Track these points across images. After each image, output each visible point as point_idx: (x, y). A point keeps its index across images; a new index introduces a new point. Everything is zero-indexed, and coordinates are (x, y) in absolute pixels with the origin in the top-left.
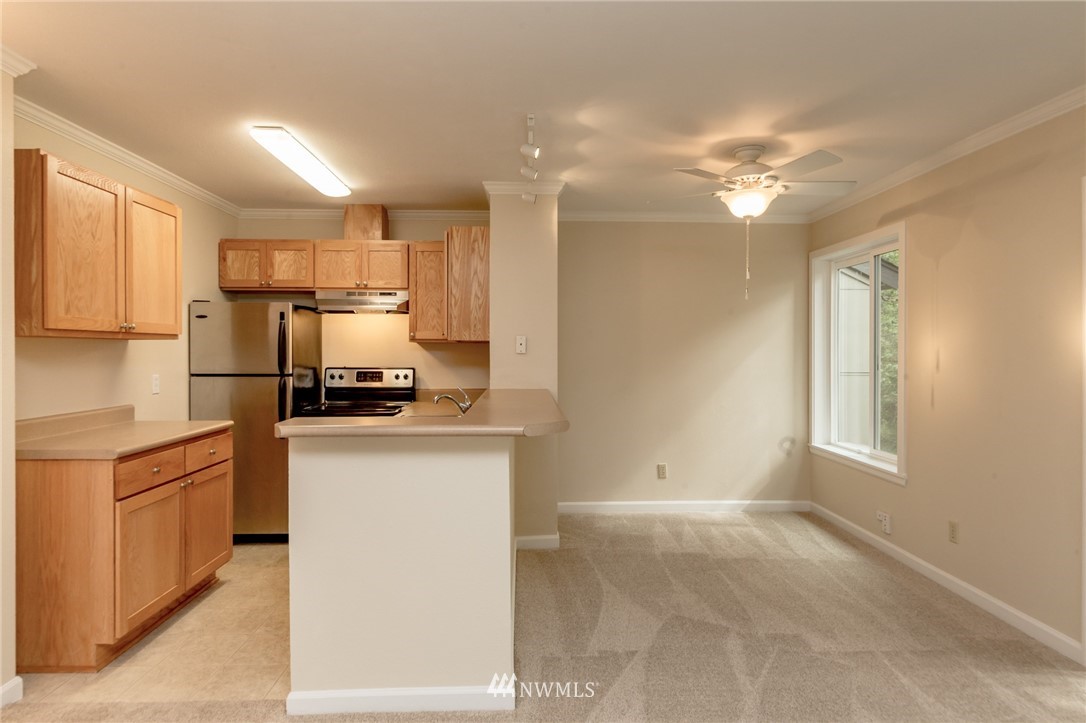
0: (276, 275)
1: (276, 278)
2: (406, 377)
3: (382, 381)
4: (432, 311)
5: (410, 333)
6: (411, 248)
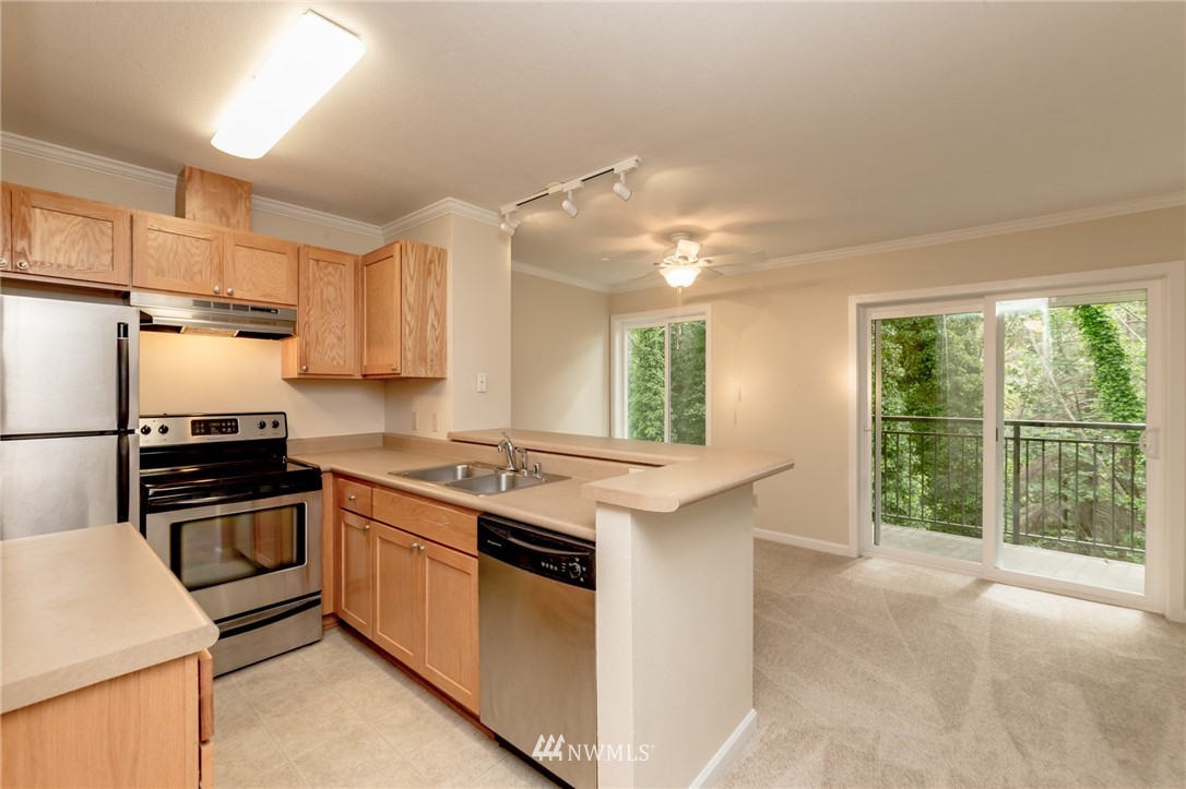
0: (36, 251)
1: (36, 258)
2: (276, 425)
3: (236, 431)
4: (331, 339)
5: (301, 367)
6: (301, 252)
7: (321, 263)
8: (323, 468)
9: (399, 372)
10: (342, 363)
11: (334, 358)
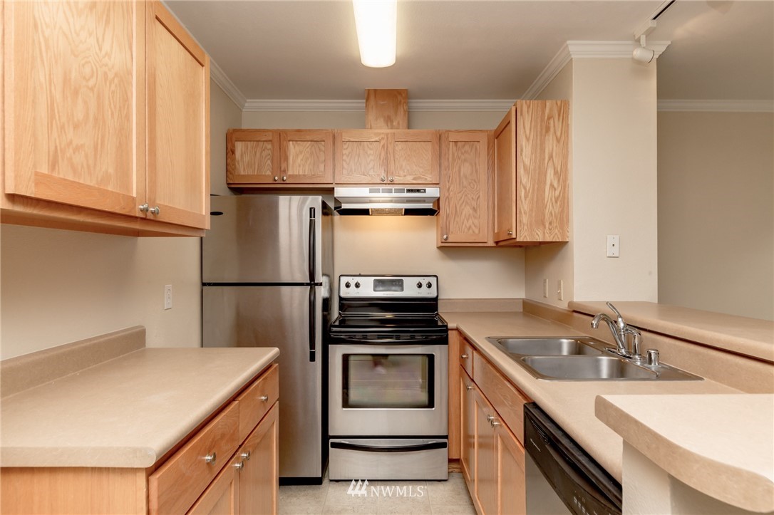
0: (290, 168)
1: (290, 172)
2: (429, 285)
3: (402, 290)
4: (467, 210)
5: (442, 236)
6: (443, 137)
7: (459, 144)
8: (450, 325)
9: (514, 236)
10: (477, 231)
11: (470, 227)
